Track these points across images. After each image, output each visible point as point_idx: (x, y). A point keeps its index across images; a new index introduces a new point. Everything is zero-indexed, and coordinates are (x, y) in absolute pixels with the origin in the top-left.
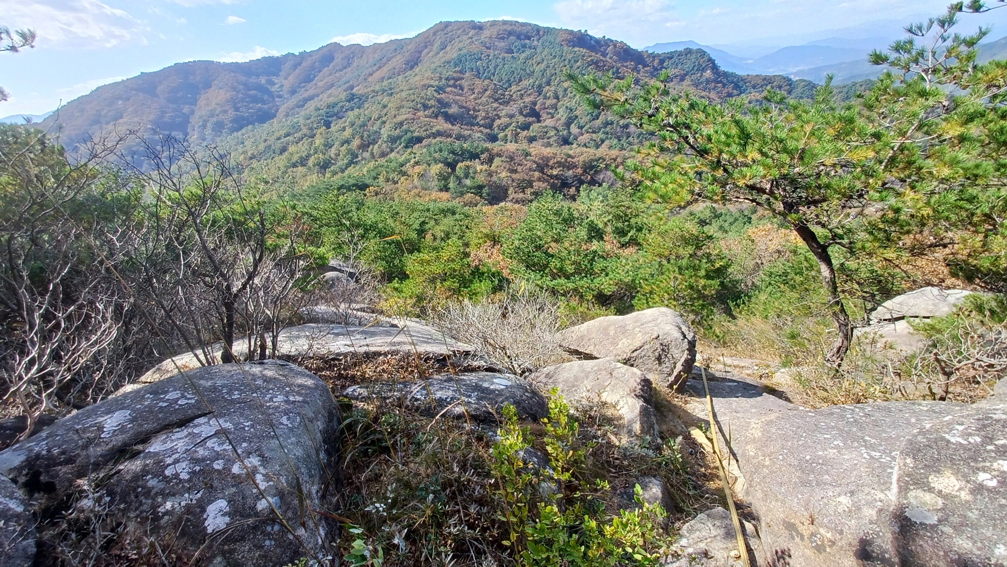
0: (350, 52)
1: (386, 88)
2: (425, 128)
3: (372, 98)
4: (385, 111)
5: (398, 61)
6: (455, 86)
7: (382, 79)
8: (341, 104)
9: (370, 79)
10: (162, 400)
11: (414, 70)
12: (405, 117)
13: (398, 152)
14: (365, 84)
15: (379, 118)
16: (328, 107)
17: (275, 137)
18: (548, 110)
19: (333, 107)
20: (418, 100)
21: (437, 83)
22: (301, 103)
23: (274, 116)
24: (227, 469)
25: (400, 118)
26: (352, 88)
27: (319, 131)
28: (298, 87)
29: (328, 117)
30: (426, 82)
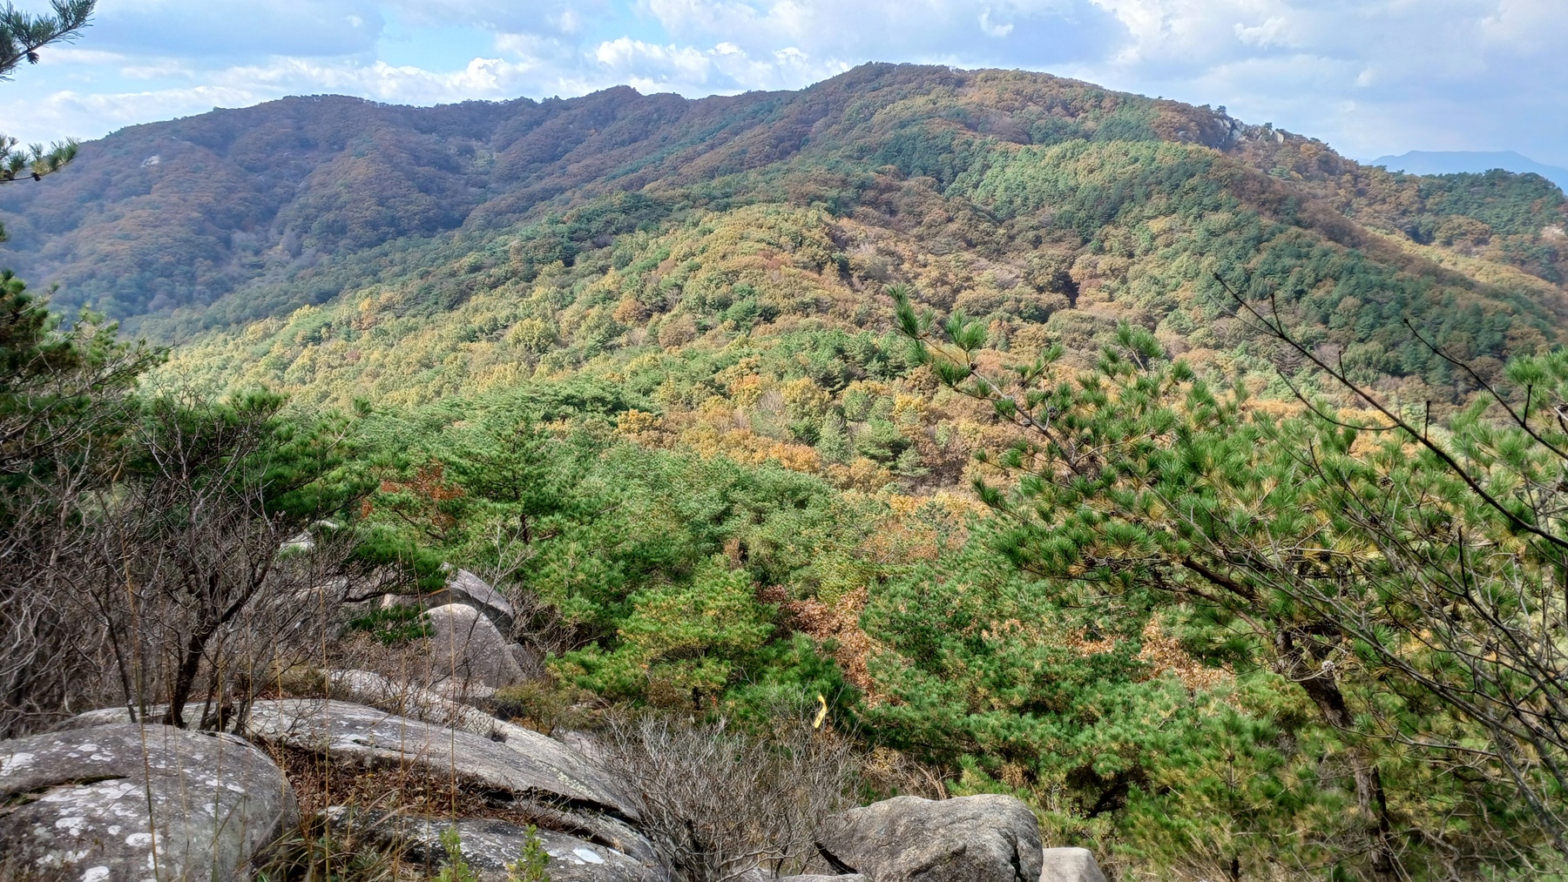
0: (652, 107)
1: (717, 193)
2: (788, 291)
3: (681, 209)
4: (704, 241)
5: (754, 137)
6: (874, 204)
7: (711, 174)
8: (609, 216)
9: (685, 170)
10: (74, 751)
11: (788, 158)
12: (746, 260)
13: (715, 337)
14: (670, 179)
15: (686, 257)
16: (579, 218)
17: (446, 269)
18: (1103, 281)
19: (589, 220)
20: (785, 226)
21: (834, 193)
22: (523, 204)
23: (458, 223)
24: (121, 838)
25: (733, 262)
26: (642, 182)
27: (546, 269)
28: (524, 168)
29: (571, 239)
30: (812, 188)
